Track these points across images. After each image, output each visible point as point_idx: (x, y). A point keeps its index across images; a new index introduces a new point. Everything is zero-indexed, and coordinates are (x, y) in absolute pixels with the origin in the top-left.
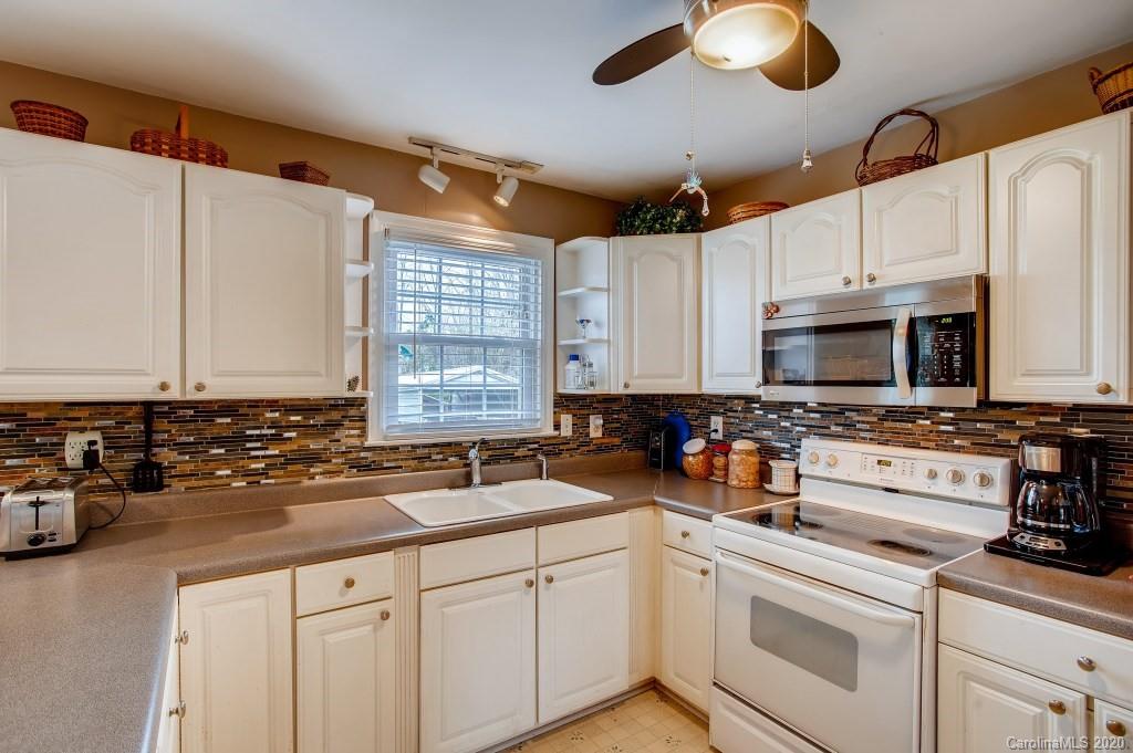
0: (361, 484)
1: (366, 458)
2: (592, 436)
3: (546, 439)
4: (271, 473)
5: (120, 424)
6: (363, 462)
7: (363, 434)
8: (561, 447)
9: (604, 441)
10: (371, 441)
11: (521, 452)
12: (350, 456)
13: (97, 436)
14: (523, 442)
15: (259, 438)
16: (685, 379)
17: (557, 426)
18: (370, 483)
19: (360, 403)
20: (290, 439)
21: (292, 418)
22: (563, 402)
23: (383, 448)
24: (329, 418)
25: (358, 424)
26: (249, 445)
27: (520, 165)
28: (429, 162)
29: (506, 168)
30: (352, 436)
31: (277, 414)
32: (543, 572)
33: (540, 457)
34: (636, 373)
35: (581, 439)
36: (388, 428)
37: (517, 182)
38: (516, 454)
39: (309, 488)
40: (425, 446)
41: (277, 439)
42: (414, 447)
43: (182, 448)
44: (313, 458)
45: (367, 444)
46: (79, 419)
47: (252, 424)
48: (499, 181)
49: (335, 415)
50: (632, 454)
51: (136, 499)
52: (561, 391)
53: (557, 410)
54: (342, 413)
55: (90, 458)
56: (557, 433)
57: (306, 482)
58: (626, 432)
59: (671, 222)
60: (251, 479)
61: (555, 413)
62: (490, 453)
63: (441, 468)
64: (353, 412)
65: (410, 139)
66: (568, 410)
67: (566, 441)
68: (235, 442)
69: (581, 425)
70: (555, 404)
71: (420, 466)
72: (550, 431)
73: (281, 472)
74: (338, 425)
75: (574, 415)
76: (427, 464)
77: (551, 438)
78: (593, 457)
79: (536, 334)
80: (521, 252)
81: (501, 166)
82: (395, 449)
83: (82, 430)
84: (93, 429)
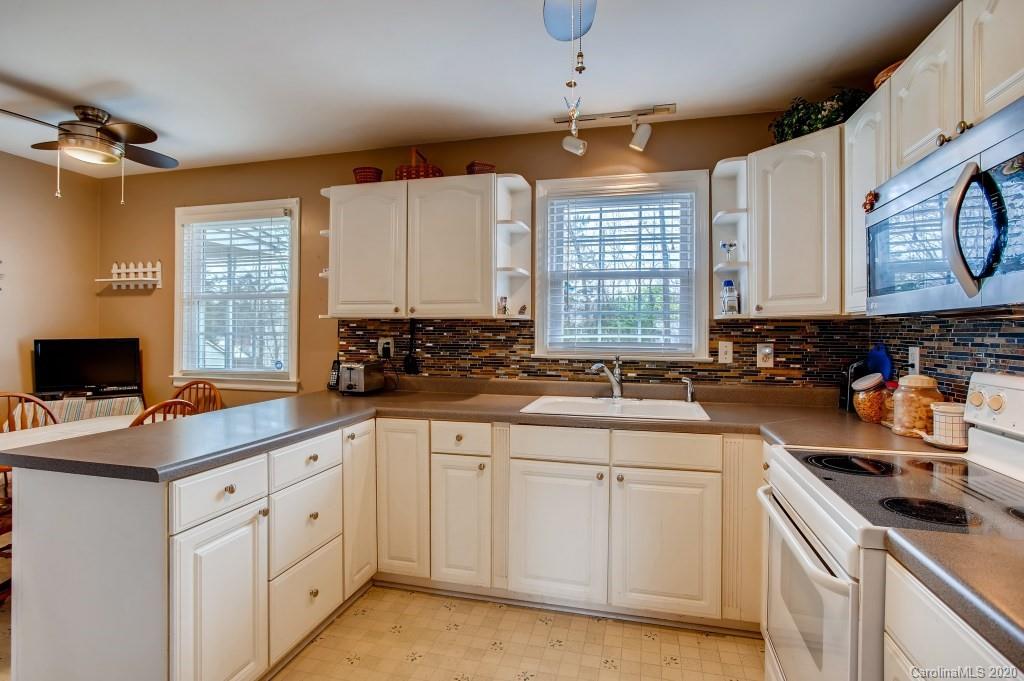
0: (529, 385)
1: (534, 367)
2: (760, 364)
3: (700, 364)
4: (473, 370)
5: (402, 334)
6: (532, 370)
7: (532, 349)
8: (719, 374)
9: (775, 372)
10: (538, 353)
11: (671, 374)
12: (523, 364)
13: (390, 340)
14: (674, 365)
15: (467, 347)
16: (824, 298)
17: (714, 352)
18: (535, 385)
19: (528, 325)
20: (484, 349)
21: (486, 334)
22: (721, 329)
23: (546, 360)
24: (508, 335)
25: (528, 341)
26: (460, 351)
27: (654, 110)
28: (569, 133)
29: (640, 118)
30: (524, 349)
31: (477, 331)
32: (618, 471)
33: (686, 380)
34: (770, 295)
35: (745, 368)
36: (551, 344)
37: (649, 127)
38: (667, 376)
39: (494, 383)
40: (580, 361)
41: (477, 348)
42: (571, 361)
43: (428, 350)
44: (499, 363)
45: (532, 356)
46: (384, 330)
47: (463, 337)
48: (633, 130)
49: (513, 334)
50: (820, 390)
51: (407, 377)
52: (716, 317)
53: (712, 336)
54: (518, 332)
55: (386, 351)
56: (712, 359)
57: (493, 379)
58: (810, 364)
59: (817, 119)
60: (462, 373)
61: (711, 339)
62: (640, 372)
63: (593, 380)
64: (525, 332)
65: (555, 119)
66: (728, 337)
67: (726, 368)
68: (454, 347)
69: (745, 351)
70: (711, 330)
71: (576, 376)
72: (705, 357)
73: (478, 371)
74: (514, 341)
75: (734, 343)
76: (581, 376)
77: (705, 364)
78: (759, 388)
79: (692, 264)
80: (664, 189)
81: (635, 117)
82: (555, 361)
83: (386, 336)
84: (391, 336)
